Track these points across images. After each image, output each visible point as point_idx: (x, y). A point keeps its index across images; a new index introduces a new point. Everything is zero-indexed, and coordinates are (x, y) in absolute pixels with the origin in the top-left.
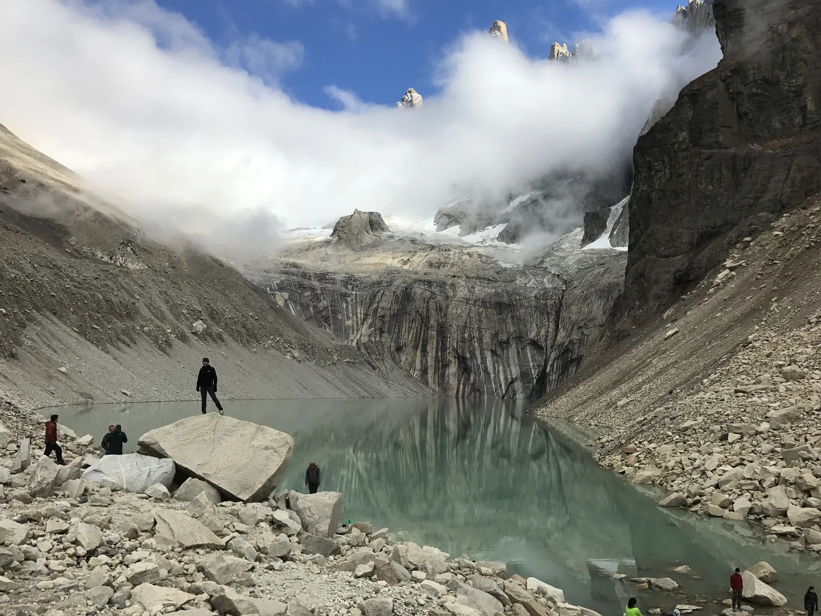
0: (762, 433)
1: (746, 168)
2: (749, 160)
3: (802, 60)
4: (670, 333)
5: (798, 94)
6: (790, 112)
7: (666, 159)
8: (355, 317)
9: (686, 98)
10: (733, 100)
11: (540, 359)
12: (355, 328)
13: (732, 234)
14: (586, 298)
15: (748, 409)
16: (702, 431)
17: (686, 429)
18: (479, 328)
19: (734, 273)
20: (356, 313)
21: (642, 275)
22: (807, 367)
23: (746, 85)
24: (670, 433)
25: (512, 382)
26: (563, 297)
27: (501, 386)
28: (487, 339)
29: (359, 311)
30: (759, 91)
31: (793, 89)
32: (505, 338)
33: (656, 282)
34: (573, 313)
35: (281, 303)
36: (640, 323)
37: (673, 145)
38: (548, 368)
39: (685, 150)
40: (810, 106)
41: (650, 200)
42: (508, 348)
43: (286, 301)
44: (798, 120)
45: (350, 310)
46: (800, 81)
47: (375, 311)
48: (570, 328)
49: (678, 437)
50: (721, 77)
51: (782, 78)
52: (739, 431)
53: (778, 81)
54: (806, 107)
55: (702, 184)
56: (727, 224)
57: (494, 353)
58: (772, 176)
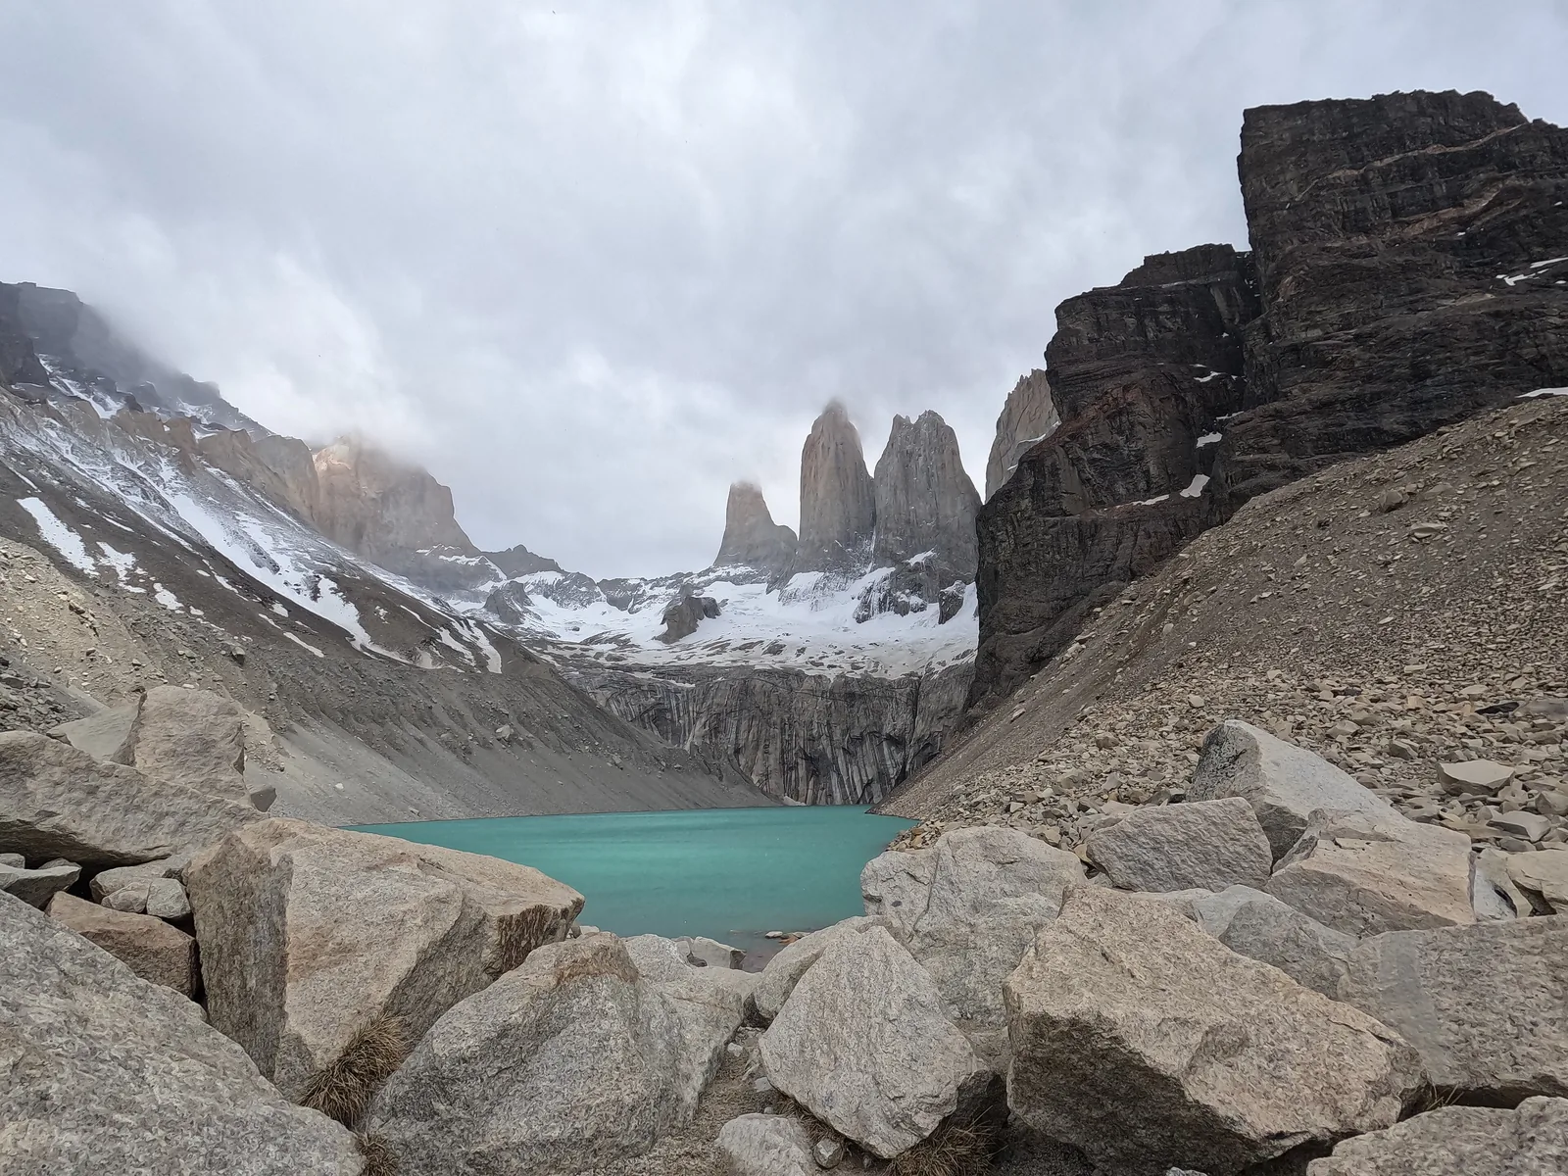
0: (1044, 799)
1: (1093, 536)
2: (1096, 526)
3: (1140, 423)
4: (1016, 714)
5: (1140, 457)
6: (1133, 476)
7: (1010, 529)
8: (686, 716)
9: (1025, 465)
10: (1073, 465)
11: (899, 757)
12: (687, 729)
13: (1083, 606)
14: (945, 684)
15: (1041, 777)
16: (992, 804)
17: (978, 803)
18: (828, 723)
19: (1084, 646)
20: (689, 712)
21: (992, 654)
22: (1125, 734)
23: (1085, 450)
24: (961, 810)
25: (869, 784)
26: (920, 684)
27: (855, 789)
28: (837, 735)
29: (691, 709)
30: (1099, 456)
31: (1133, 453)
32: (857, 734)
33: (1008, 661)
34: (931, 703)
35: (602, 703)
36: (991, 706)
37: (1015, 514)
38: (908, 767)
39: (1029, 519)
40: (1153, 470)
41: (996, 573)
42: (861, 745)
43: (608, 700)
44: (1142, 485)
45: (681, 708)
46: (1140, 445)
47: (709, 708)
48: (930, 719)
49: (968, 813)
50: (1059, 442)
51: (1122, 443)
52: (1022, 800)
53: (1118, 446)
54: (1148, 471)
55: (1049, 553)
56: (1077, 594)
57: (846, 751)
58: (1120, 543)
